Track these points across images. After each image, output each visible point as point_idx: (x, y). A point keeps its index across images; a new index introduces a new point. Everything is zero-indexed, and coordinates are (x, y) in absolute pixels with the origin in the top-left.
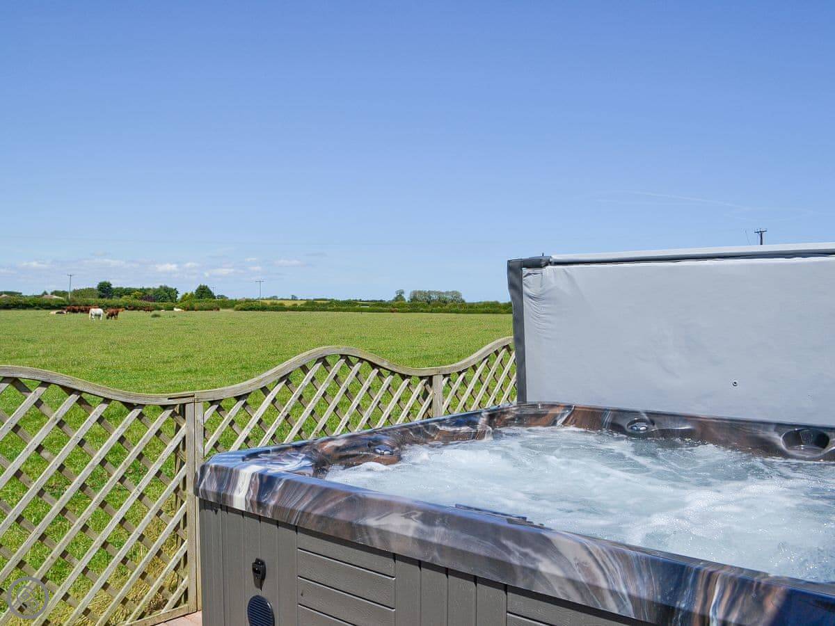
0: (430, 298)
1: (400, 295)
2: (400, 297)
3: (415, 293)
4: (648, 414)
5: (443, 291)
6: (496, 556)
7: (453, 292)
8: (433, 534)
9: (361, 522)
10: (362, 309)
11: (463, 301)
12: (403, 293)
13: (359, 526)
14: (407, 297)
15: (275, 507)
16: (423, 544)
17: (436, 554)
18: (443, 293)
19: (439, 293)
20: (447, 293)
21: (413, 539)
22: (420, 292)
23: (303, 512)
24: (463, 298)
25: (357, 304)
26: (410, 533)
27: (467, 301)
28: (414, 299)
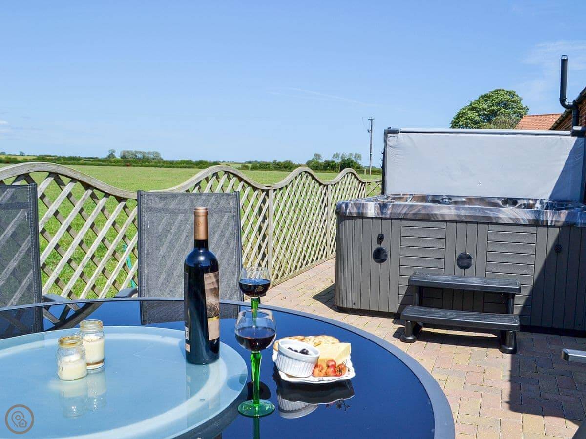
0: (136, 156)
1: (112, 154)
2: (112, 155)
3: (124, 152)
4: (447, 196)
5: (146, 151)
6: (485, 215)
7: (154, 152)
8: (461, 212)
9: (432, 213)
10: (86, 163)
11: (162, 160)
12: (114, 152)
13: (432, 214)
14: (118, 156)
15: (391, 213)
16: (458, 216)
17: (464, 218)
18: (146, 153)
19: (144, 153)
20: (149, 153)
21: (455, 215)
22: (128, 152)
23: (405, 213)
24: (162, 156)
25: (82, 160)
26: (453, 213)
27: (165, 159)
28: (124, 157)
